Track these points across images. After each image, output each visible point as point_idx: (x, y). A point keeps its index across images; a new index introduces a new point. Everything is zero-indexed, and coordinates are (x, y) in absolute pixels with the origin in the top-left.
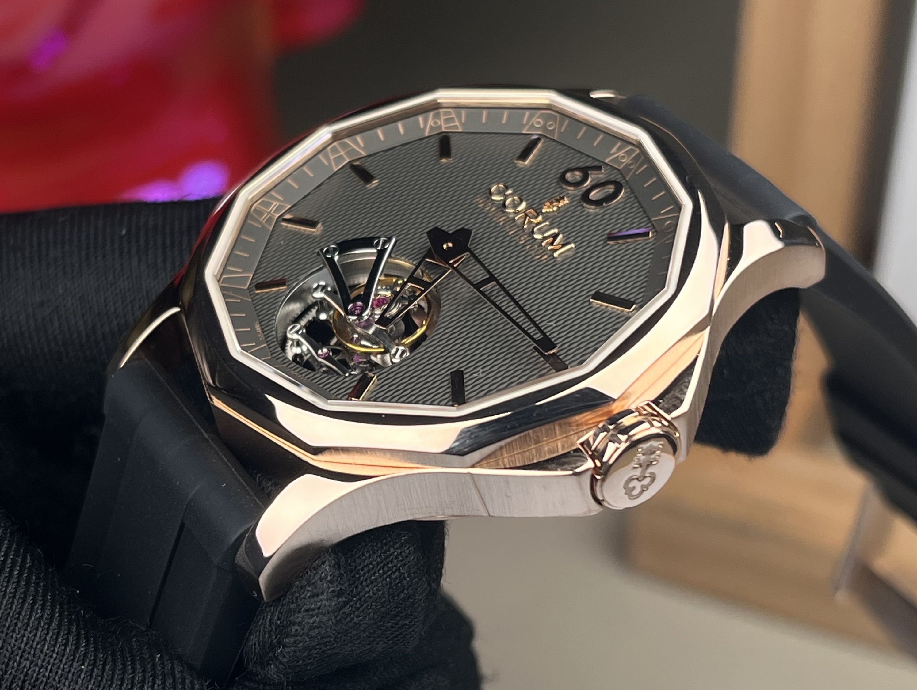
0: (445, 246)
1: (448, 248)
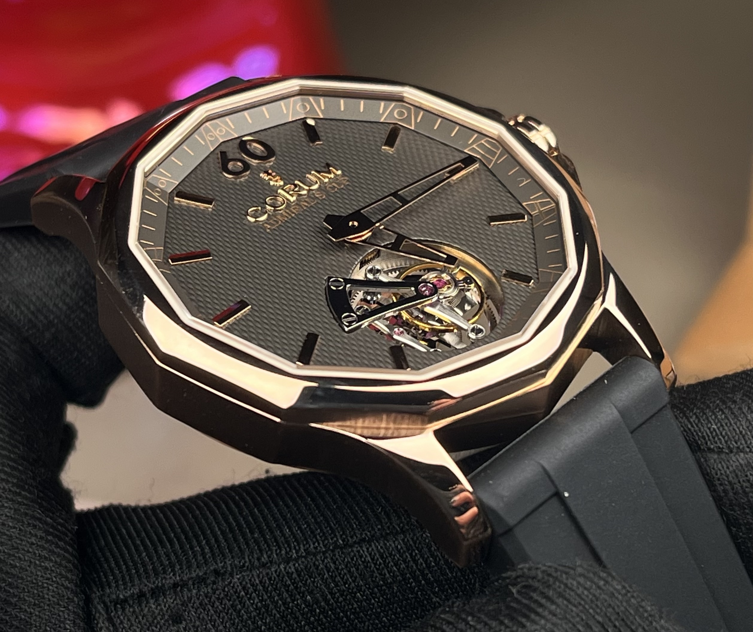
0: (351, 223)
1: (353, 226)
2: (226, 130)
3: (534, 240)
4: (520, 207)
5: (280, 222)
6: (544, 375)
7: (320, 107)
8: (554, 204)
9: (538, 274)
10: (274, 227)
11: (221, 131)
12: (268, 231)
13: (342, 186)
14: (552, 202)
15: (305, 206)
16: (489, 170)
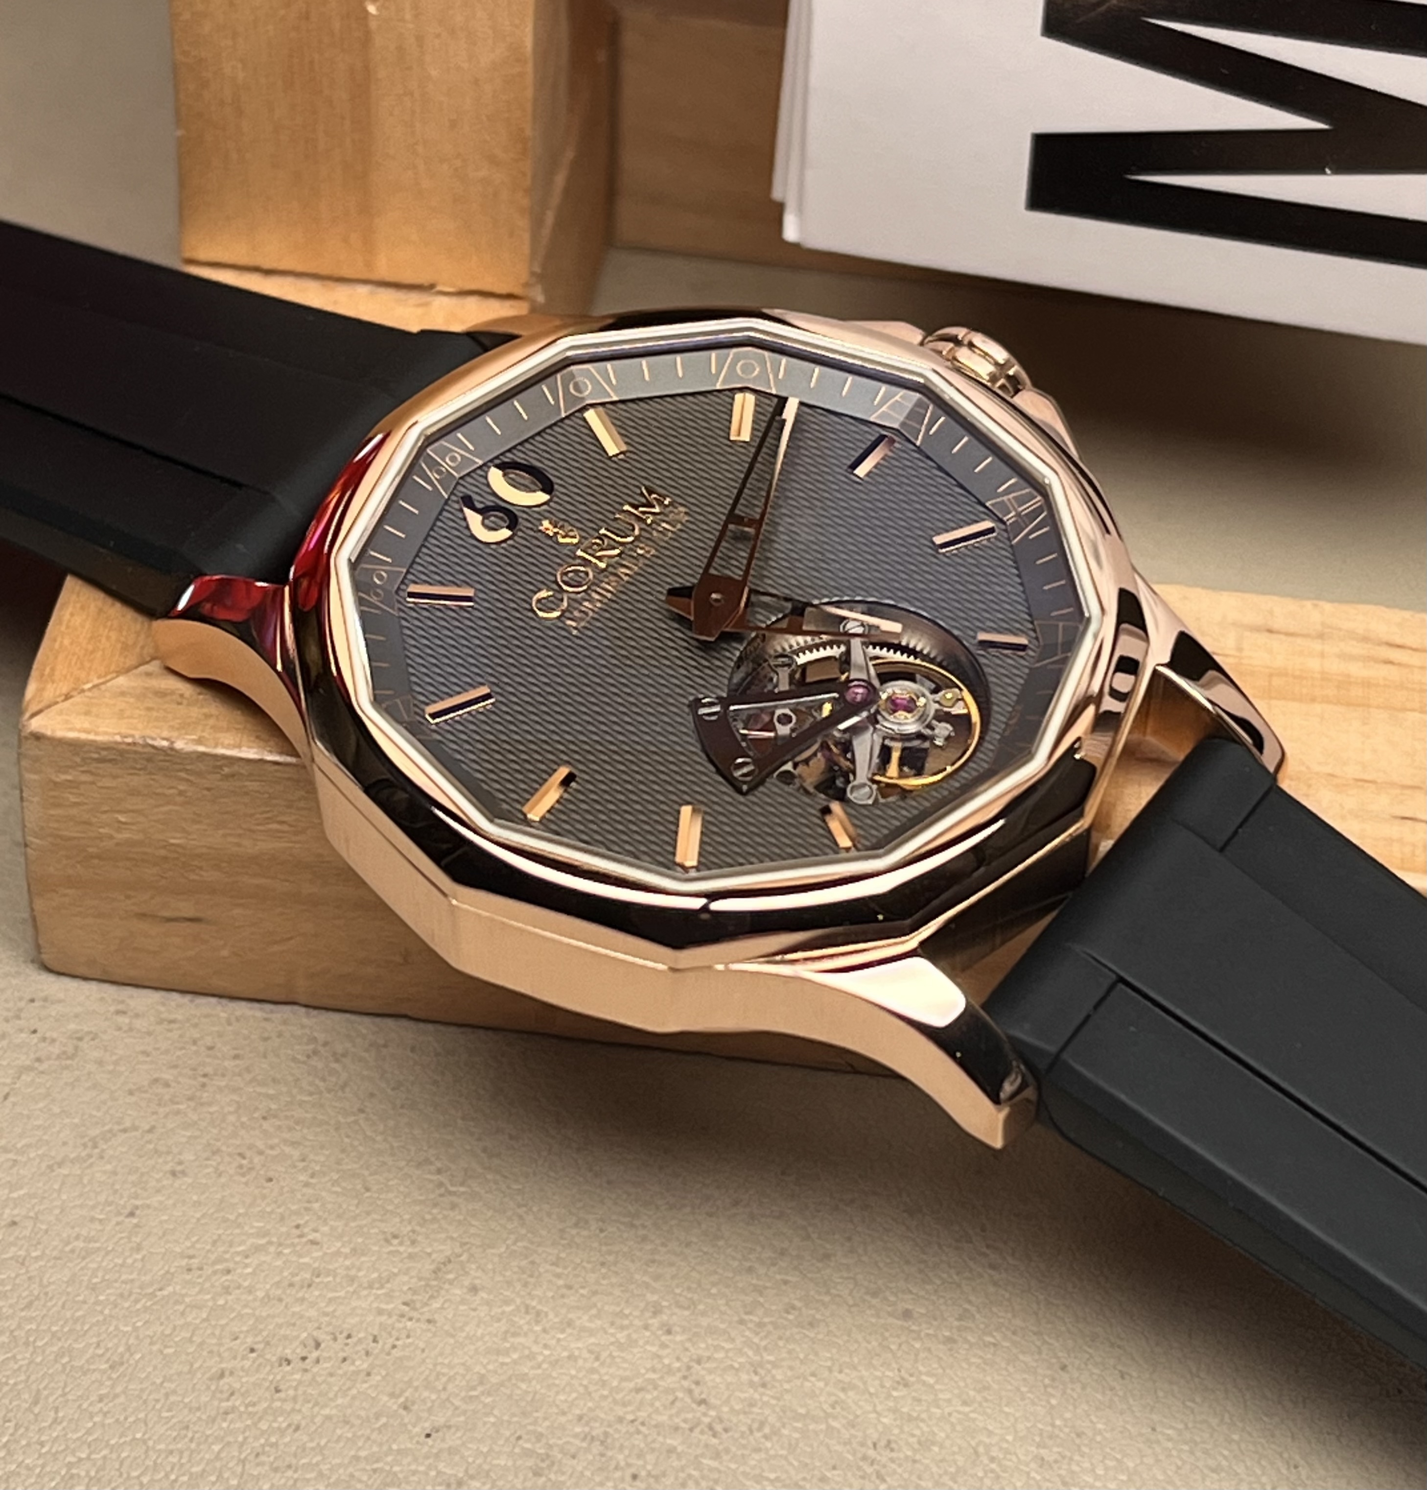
1: (716, 601)
2: (461, 455)
3: (1017, 568)
4: (982, 509)
5: (591, 614)
6: (1081, 815)
7: (609, 382)
8: (1039, 498)
9: (1034, 631)
10: (583, 624)
11: (453, 459)
12: (575, 632)
13: (679, 526)
14: (1035, 493)
15: (626, 575)
16: (919, 450)
